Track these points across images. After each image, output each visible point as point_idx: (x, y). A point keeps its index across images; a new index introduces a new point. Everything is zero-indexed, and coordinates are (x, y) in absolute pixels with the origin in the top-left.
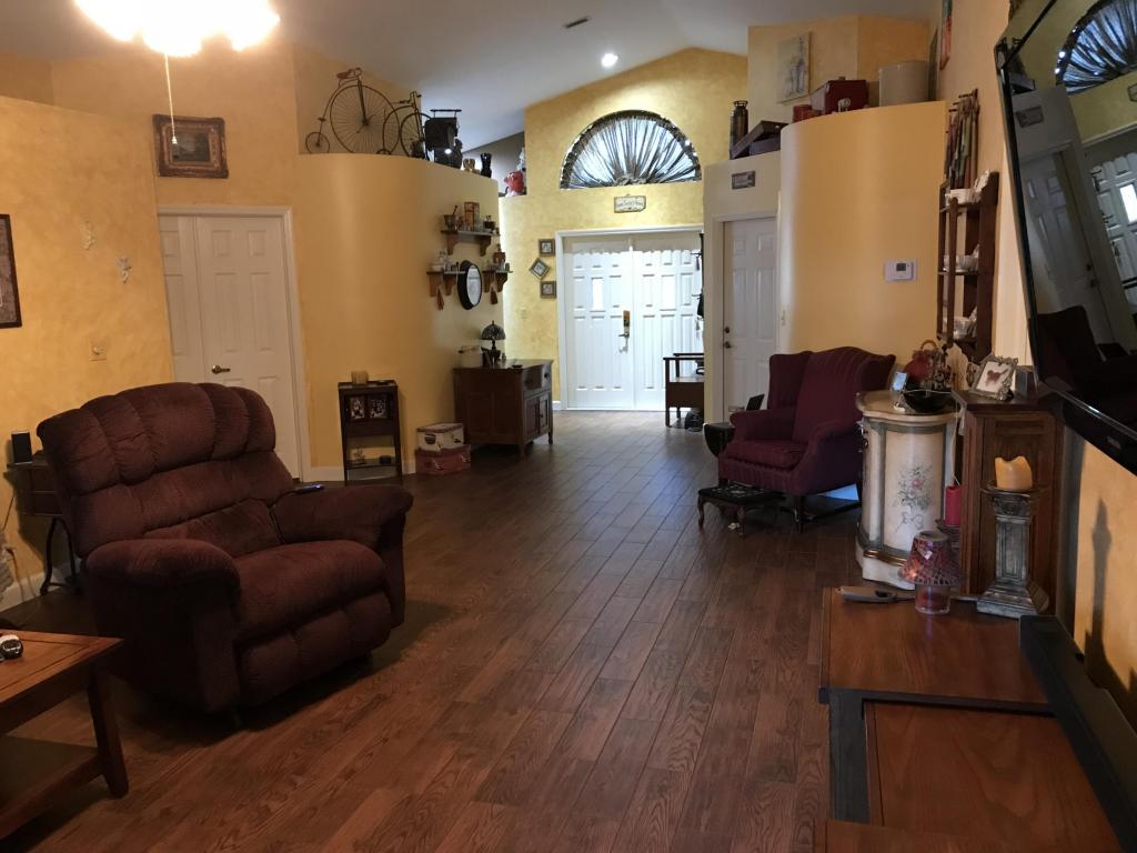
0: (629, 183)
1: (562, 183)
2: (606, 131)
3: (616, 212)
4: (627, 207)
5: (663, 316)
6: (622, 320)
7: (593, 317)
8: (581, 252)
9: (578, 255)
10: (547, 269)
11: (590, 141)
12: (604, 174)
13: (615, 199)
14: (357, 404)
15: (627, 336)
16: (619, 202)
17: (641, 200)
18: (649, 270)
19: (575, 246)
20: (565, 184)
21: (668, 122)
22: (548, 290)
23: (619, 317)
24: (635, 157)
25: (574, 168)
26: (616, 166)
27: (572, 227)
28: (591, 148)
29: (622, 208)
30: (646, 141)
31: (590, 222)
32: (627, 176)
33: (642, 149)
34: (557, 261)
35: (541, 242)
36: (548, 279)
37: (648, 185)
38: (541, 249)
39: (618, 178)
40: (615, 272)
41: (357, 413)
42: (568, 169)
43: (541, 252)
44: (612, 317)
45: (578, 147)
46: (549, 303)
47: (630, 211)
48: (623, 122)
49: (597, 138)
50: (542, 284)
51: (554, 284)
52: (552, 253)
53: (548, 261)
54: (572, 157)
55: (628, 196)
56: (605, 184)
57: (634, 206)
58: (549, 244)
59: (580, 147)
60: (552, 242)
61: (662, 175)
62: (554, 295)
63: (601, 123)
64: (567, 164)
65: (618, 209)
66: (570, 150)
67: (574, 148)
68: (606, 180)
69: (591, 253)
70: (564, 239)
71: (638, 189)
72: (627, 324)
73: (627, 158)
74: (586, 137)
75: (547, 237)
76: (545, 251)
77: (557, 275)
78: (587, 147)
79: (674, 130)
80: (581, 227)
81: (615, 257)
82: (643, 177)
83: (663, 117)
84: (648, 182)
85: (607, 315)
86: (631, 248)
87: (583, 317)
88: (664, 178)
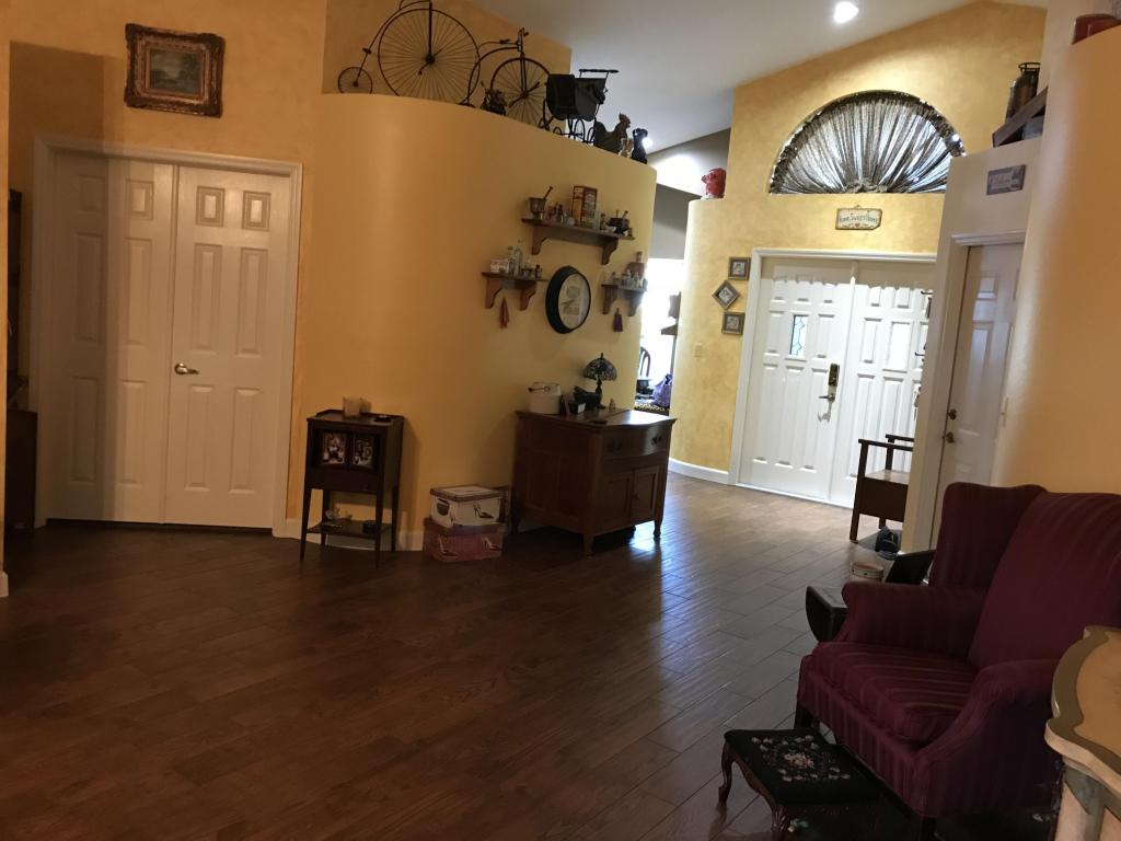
0: (862, 190)
1: (772, 185)
2: (841, 119)
3: (837, 228)
4: (854, 222)
5: (886, 379)
6: (827, 375)
7: (788, 367)
8: (785, 278)
9: (779, 283)
10: (736, 296)
11: (818, 133)
12: (830, 178)
13: (839, 210)
14: (335, 444)
15: (831, 398)
16: (844, 215)
17: (875, 215)
18: (874, 313)
19: (778, 270)
20: (776, 188)
21: (931, 108)
22: (733, 324)
23: (825, 371)
24: (876, 154)
25: (791, 167)
26: (848, 166)
27: (776, 243)
28: (817, 141)
29: (846, 223)
30: (896, 135)
31: (801, 240)
32: (861, 180)
33: (888, 146)
34: (750, 289)
35: (733, 260)
36: (734, 309)
37: (889, 194)
38: (731, 268)
39: (848, 184)
40: (827, 308)
41: (334, 455)
42: (782, 168)
43: (731, 274)
44: (814, 370)
45: (800, 140)
46: (732, 341)
47: (857, 228)
48: (864, 107)
49: (827, 129)
50: (726, 316)
51: (741, 317)
52: (746, 276)
53: (738, 286)
54: (790, 152)
55: (857, 208)
56: (829, 191)
57: (862, 223)
58: (743, 265)
59: (800, 139)
60: (747, 262)
61: (912, 183)
62: (740, 330)
63: (833, 108)
64: (783, 162)
65: (840, 225)
66: (788, 143)
67: (793, 141)
68: (832, 185)
69: (797, 281)
70: (763, 259)
71: (873, 200)
72: (833, 382)
73: (865, 157)
74: (812, 125)
75: (743, 255)
76: (736, 272)
77: (746, 306)
78: (812, 140)
79: (937, 120)
80: (789, 246)
81: (829, 290)
82: (884, 184)
83: (923, 101)
84: (888, 191)
85: (808, 367)
86: (853, 280)
87: (776, 366)
88: (913, 187)
